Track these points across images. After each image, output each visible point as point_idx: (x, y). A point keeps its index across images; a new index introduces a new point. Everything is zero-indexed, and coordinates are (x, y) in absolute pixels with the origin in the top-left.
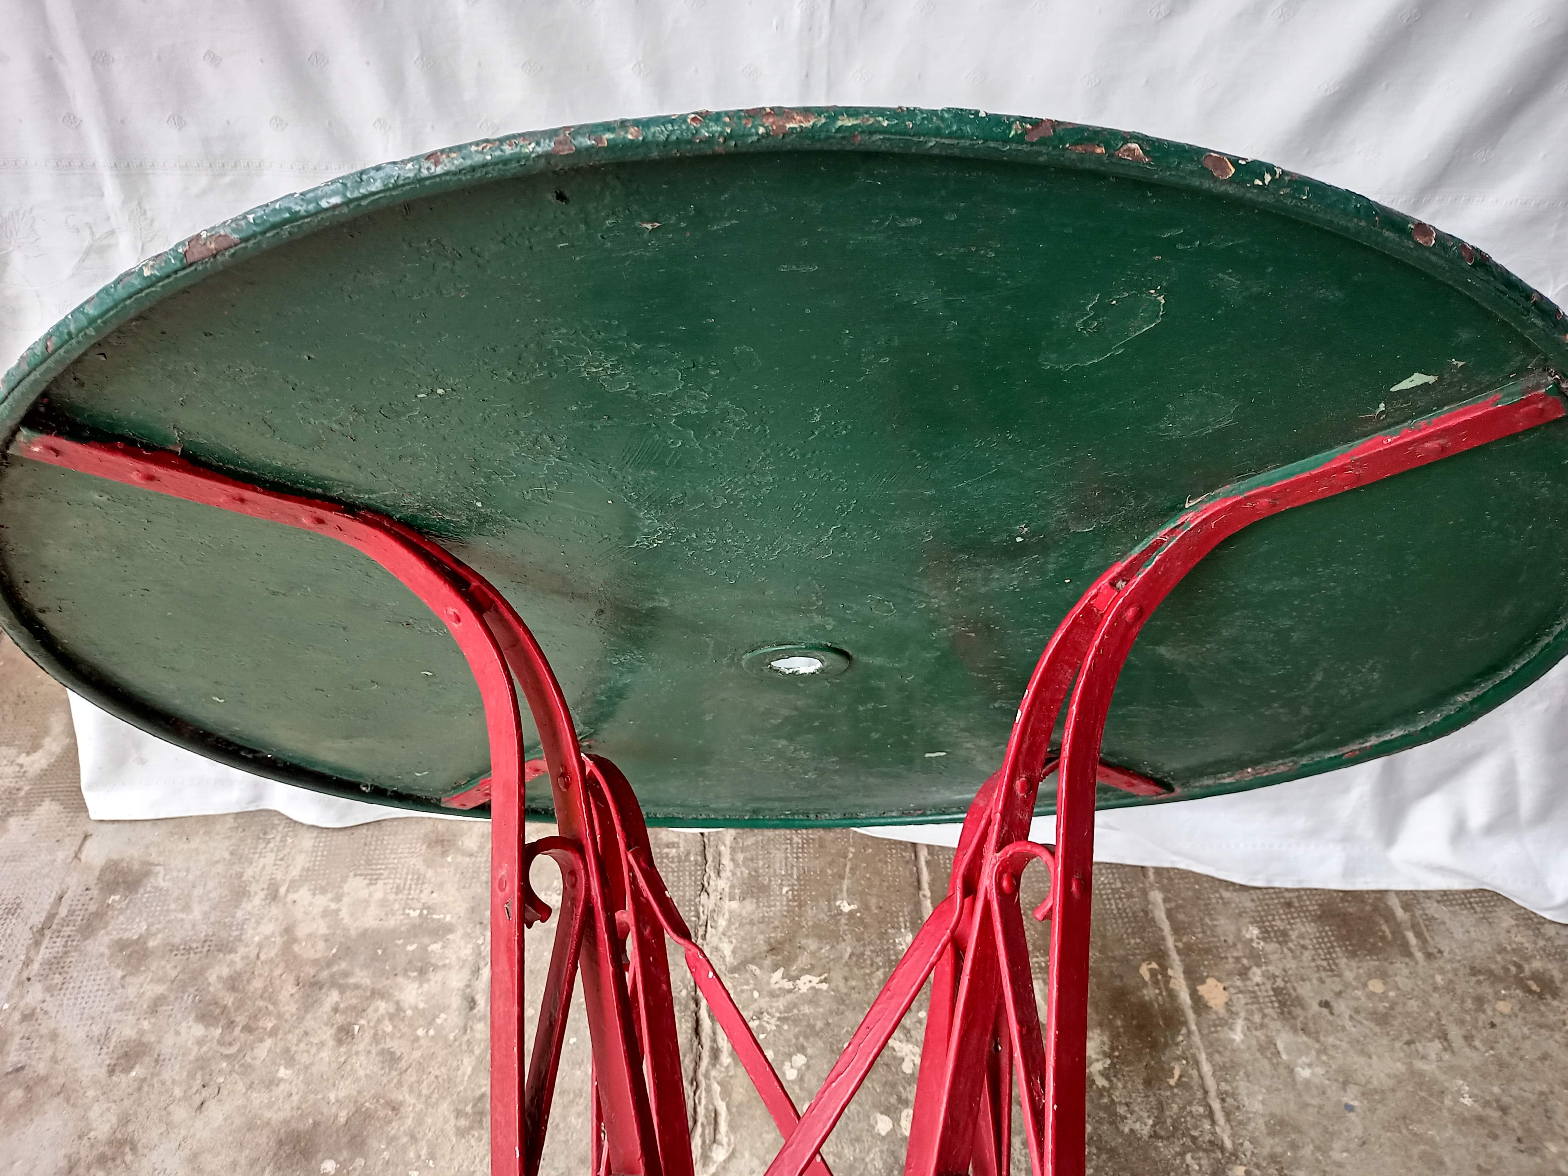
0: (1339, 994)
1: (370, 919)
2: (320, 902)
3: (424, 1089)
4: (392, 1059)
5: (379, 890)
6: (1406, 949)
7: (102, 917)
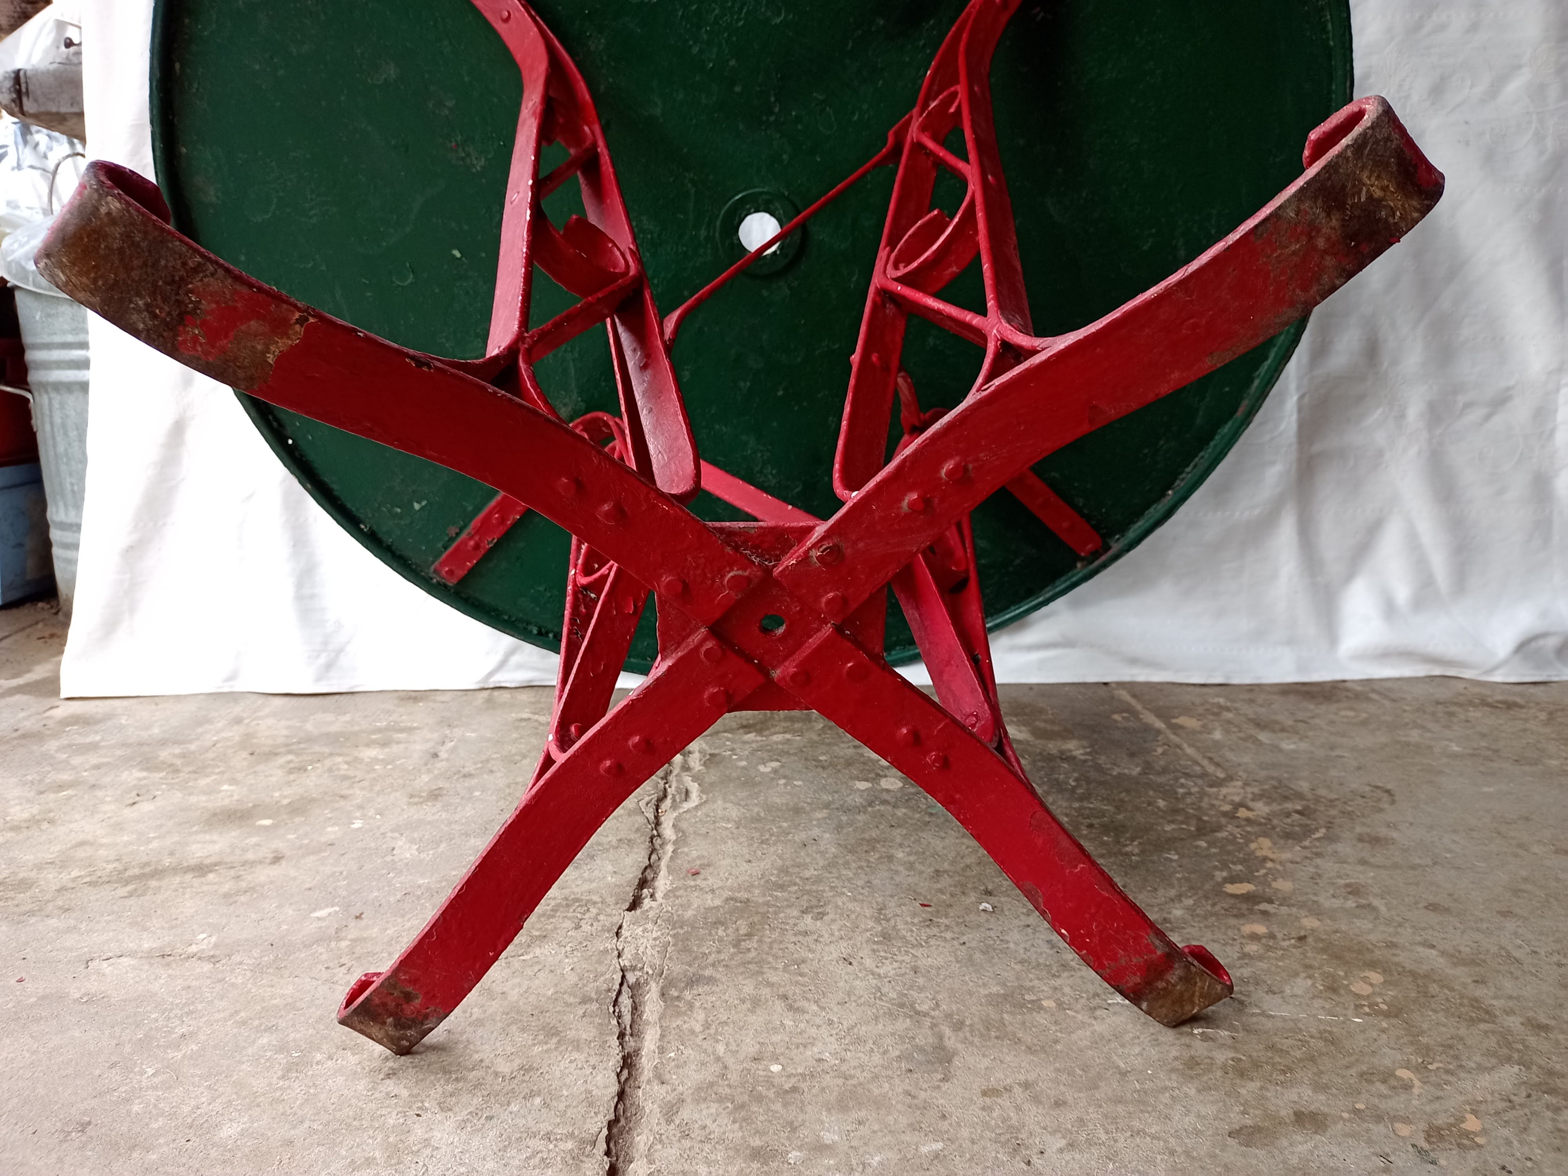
0: (1312, 717)
1: (334, 728)
2: (283, 723)
3: (377, 788)
4: (345, 778)
5: (347, 717)
6: (1369, 700)
7: (55, 735)
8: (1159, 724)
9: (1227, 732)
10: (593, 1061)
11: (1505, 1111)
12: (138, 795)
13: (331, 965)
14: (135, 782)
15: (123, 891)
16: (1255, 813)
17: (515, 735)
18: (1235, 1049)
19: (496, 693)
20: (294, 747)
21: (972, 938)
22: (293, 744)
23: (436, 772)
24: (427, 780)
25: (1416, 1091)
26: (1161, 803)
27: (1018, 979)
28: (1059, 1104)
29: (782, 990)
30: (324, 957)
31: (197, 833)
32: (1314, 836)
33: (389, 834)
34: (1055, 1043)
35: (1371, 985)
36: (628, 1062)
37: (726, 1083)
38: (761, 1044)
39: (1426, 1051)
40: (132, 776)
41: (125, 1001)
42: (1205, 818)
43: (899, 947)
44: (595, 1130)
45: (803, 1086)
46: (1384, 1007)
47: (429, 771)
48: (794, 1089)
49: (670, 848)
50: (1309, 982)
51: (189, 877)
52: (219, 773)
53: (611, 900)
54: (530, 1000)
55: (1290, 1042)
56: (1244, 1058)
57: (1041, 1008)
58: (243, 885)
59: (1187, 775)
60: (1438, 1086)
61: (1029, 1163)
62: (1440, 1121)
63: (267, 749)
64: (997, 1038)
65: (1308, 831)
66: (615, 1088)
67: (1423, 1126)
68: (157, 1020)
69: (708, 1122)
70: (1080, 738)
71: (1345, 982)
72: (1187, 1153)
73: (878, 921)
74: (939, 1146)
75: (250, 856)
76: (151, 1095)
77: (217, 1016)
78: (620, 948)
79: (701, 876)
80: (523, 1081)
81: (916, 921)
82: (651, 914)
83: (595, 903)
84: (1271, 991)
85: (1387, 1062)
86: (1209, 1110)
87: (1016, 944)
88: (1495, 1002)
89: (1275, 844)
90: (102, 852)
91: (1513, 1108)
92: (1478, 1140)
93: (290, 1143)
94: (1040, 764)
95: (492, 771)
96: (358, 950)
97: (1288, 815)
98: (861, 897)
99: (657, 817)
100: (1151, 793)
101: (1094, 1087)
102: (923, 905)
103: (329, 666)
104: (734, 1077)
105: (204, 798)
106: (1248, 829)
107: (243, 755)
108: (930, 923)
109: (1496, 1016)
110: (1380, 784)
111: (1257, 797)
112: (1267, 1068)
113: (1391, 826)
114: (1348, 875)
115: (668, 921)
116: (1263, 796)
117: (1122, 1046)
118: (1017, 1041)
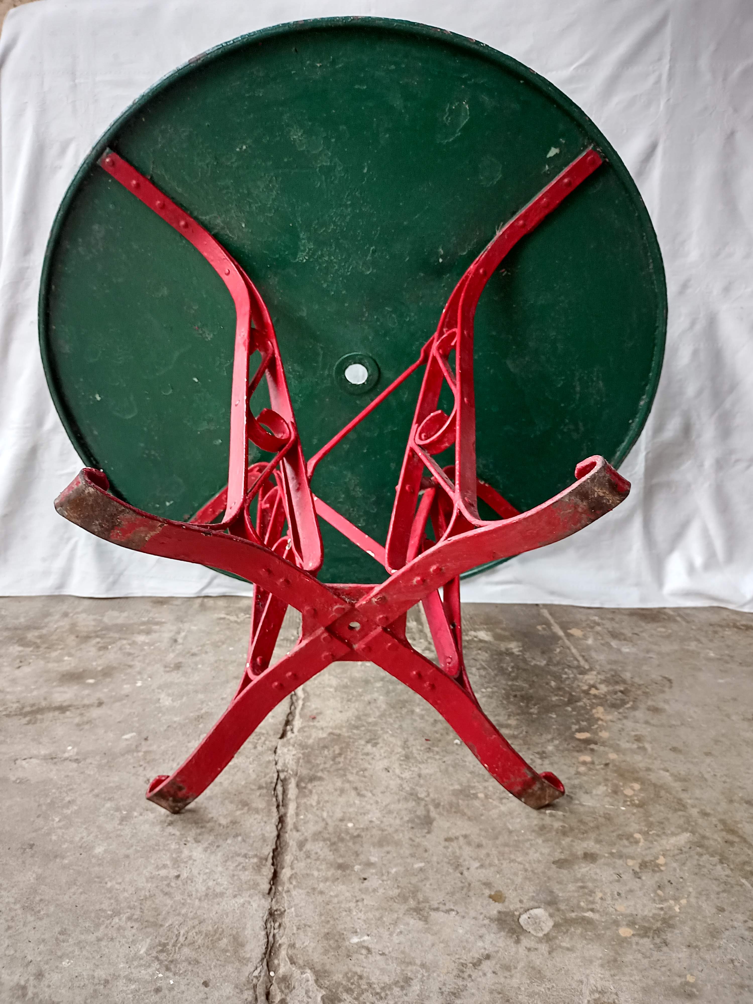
0: (642, 632)
1: (120, 621)
2: (91, 617)
3: (147, 661)
4: (129, 654)
5: (125, 614)
6: (675, 621)
8: (561, 633)
9: (595, 639)
10: (265, 819)
11: (677, 855)
12: (21, 662)
13: (136, 765)
14: (17, 654)
15: (25, 720)
16: (599, 691)
17: (217, 629)
18: (563, 821)
19: (206, 600)
20: (99, 633)
21: (449, 759)
22: (99, 631)
23: (177, 652)
24: (173, 656)
25: (641, 844)
26: (553, 684)
27: (468, 782)
28: (479, 846)
29: (355, 785)
30: (132, 761)
31: (56, 686)
32: (626, 706)
33: (156, 690)
34: (481, 816)
35: (634, 790)
36: (281, 820)
37: (327, 831)
38: (344, 813)
39: (650, 825)
40: (15, 649)
41: (38, 782)
42: (574, 694)
43: (413, 763)
44: (266, 853)
45: (363, 834)
46: (637, 802)
47: (173, 651)
48: (359, 836)
49: (300, 702)
50: (605, 788)
51: (56, 713)
52: (61, 649)
53: (271, 733)
54: (234, 786)
55: (589, 818)
56: (567, 826)
57: (477, 797)
58: (85, 719)
59: (569, 667)
60: (651, 842)
61: (462, 874)
62: (647, 859)
63: (85, 634)
64: (455, 812)
65: (624, 703)
66: (275, 833)
67: (640, 861)
68: (55, 793)
69: (319, 851)
70: (518, 640)
71: (622, 789)
72: (533, 871)
73: (404, 748)
74: (422, 865)
75: (86, 702)
76: (60, 832)
77: (84, 792)
78: (277, 760)
79: (317, 720)
80: (233, 829)
81: (422, 748)
82: (292, 741)
83: (263, 734)
84: (586, 792)
85: (631, 830)
86: (546, 851)
87: (470, 763)
88: (689, 801)
89: (605, 710)
90: (9, 697)
91: (681, 853)
92: (662, 868)
93: (127, 856)
94: (495, 657)
95: (206, 652)
96: (148, 758)
97: (616, 693)
98: (396, 734)
100: (549, 677)
101: (496, 838)
102: (427, 740)
103: (114, 583)
104: (331, 829)
105: (56, 665)
106: (594, 701)
107: (73, 637)
108: (429, 750)
109: (687, 808)
110: (667, 676)
111: (602, 682)
112: (576, 831)
113: (666, 701)
114: (637, 730)
115: (300, 745)
116: (606, 681)
117: (512, 818)
118: (464, 814)
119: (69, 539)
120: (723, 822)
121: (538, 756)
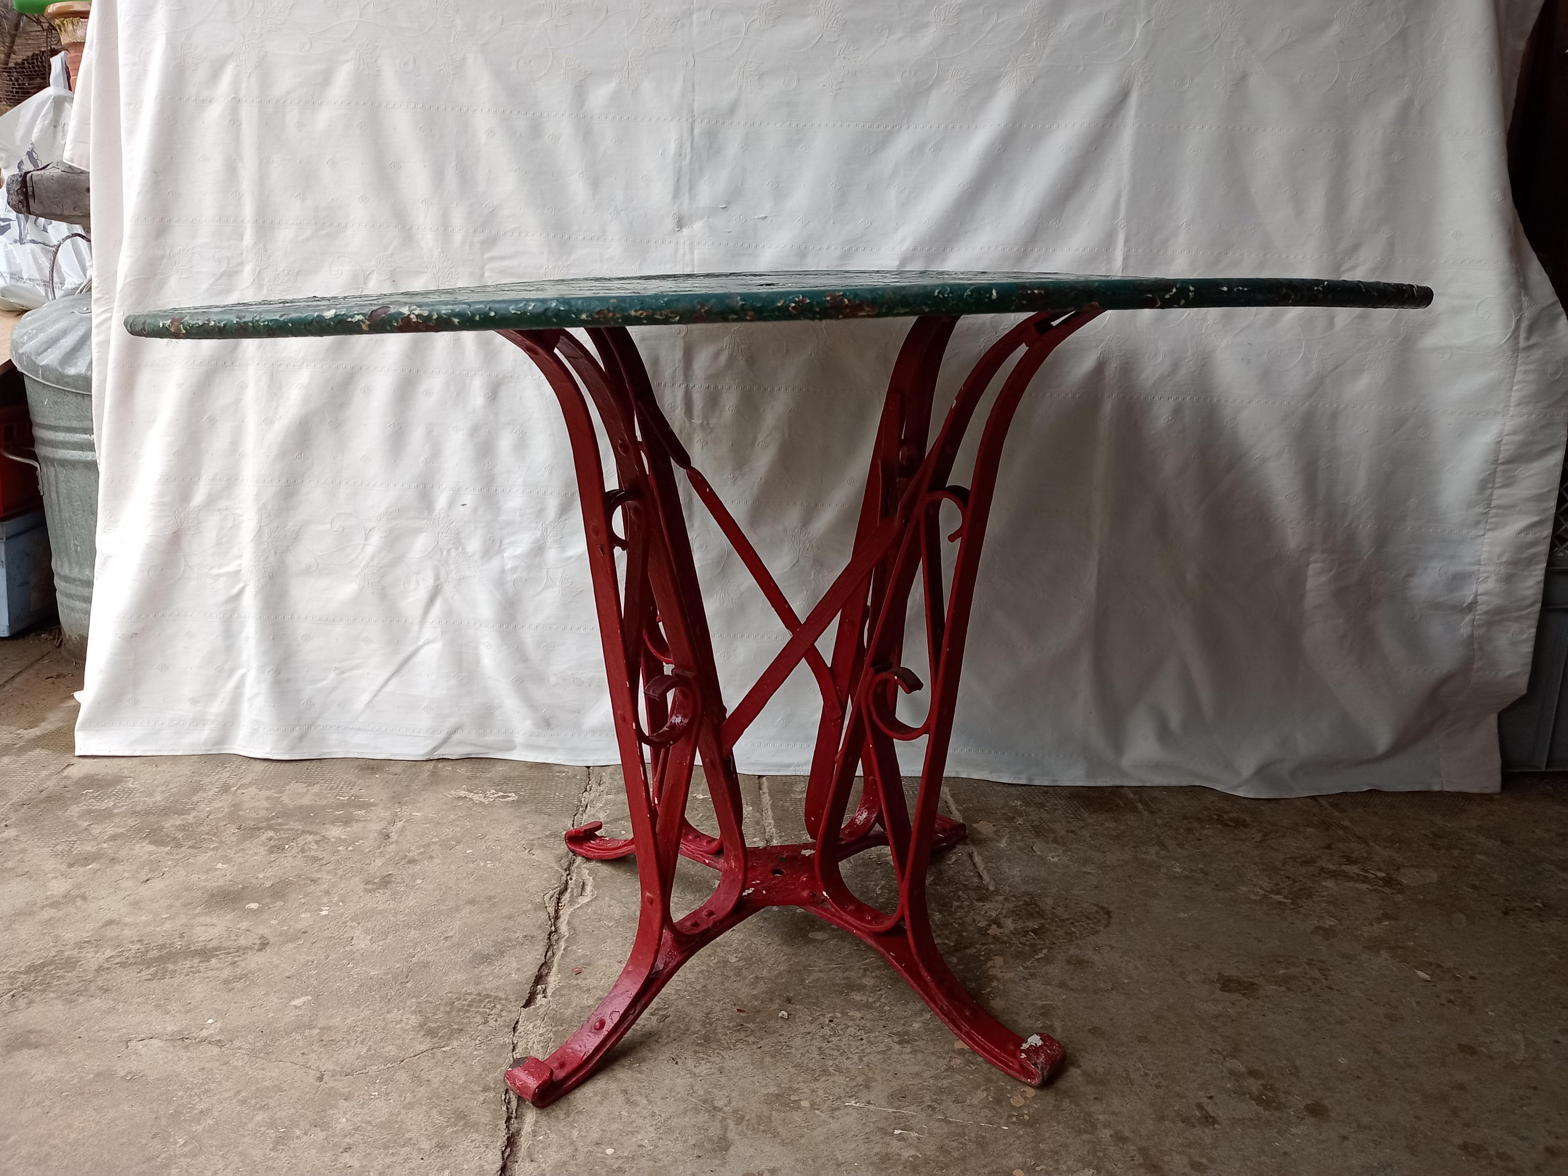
0: (1082, 828)
1: (306, 801)
2: (265, 793)
3: (340, 872)
4: (315, 859)
5: (316, 789)
6: (1134, 810)
7: (75, 800)
9: (1012, 840)
10: (487, 1141)
12: (150, 871)
13: (305, 1051)
14: (146, 857)
15: (147, 973)
16: (1002, 930)
17: (452, 817)
18: (917, 1148)
19: (440, 765)
20: (273, 822)
21: (767, 1042)
22: (273, 818)
23: (387, 856)
24: (380, 864)
27: (790, 1081)
29: (625, 1085)
30: (301, 1043)
31: (199, 915)
32: (1037, 957)
33: (349, 924)
34: (801, 1137)
35: (1025, 1098)
36: (511, 1142)
37: (575, 1162)
38: (603, 1131)
39: (1039, 1156)
40: (144, 849)
41: (158, 1080)
42: (965, 934)
43: (715, 1049)
45: (626, 1166)
46: (1027, 1117)
47: (382, 855)
48: (620, 1169)
49: (563, 944)
50: (985, 1094)
51: (196, 961)
52: (213, 849)
53: (512, 997)
54: (447, 1087)
55: (955, 1144)
56: (920, 1156)
57: (799, 1107)
58: (239, 971)
59: (966, 888)
63: (251, 823)
64: (763, 1131)
65: (1035, 949)
66: (499, 1165)
68: (182, 1098)
71: (1009, 1095)
73: (704, 1024)
75: (242, 942)
76: (183, 1162)
77: (226, 1095)
78: (515, 1042)
79: (582, 976)
80: (438, 1157)
82: (541, 1011)
83: (500, 999)
84: (956, 1101)
85: (1011, 1163)
87: (797, 1049)
88: (1101, 1117)
89: (1005, 962)
90: (127, 932)
95: (431, 857)
96: (326, 1038)
97: (1026, 934)
98: (695, 1001)
99: (557, 911)
100: (933, 906)
102: (739, 1011)
103: (301, 738)
104: (581, 1158)
105: (203, 877)
106: (992, 947)
107: (233, 829)
108: (741, 1027)
109: (1096, 1129)
110: (1106, 906)
111: (1012, 912)
112: (933, 1164)
113: (1097, 949)
114: (1046, 997)
115: (552, 1018)
116: (1014, 913)
117: (845, 1142)
118: (776, 1135)
119: (232, 672)
120: (1143, 1151)
121: (896, 1039)
